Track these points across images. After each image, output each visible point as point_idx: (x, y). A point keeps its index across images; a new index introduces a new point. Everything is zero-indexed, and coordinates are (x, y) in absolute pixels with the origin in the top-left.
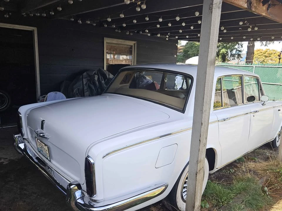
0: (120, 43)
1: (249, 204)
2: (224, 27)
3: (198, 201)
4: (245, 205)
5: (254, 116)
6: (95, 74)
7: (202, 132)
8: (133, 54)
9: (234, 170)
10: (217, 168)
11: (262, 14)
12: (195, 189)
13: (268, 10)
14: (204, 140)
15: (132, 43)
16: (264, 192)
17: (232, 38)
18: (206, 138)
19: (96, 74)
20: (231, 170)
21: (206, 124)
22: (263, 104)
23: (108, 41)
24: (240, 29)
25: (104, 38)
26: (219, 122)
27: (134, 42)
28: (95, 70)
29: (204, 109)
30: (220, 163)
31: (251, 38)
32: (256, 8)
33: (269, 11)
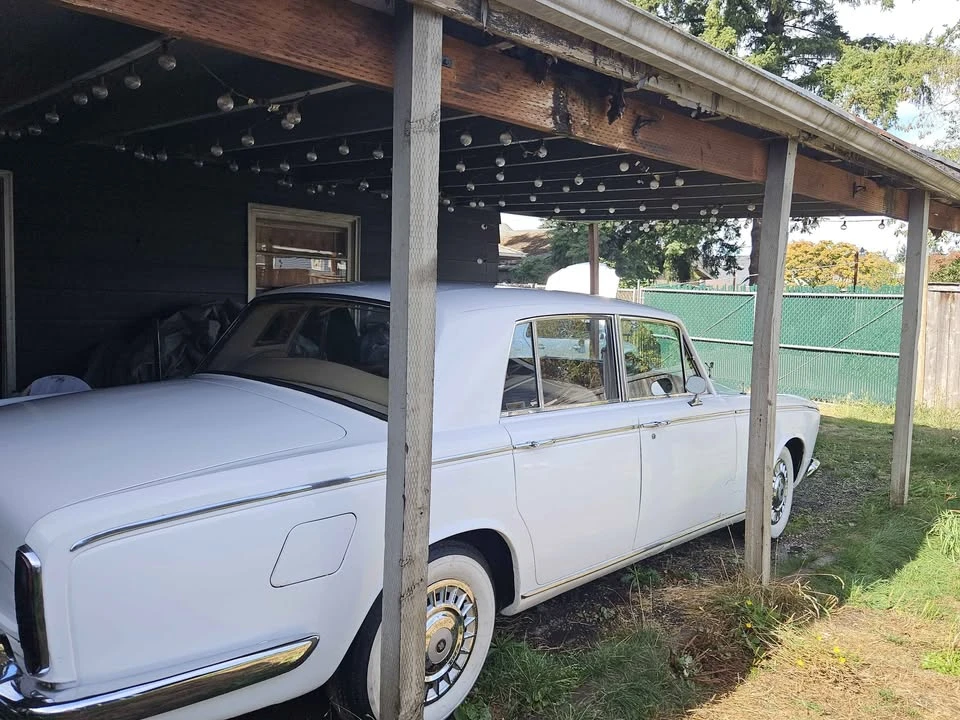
0: (302, 220)
3: (414, 686)
4: (604, 708)
5: (654, 437)
6: (211, 317)
7: (408, 470)
8: (349, 255)
9: (613, 612)
10: (523, 597)
11: (615, 145)
13: (634, 132)
14: (420, 495)
15: (344, 221)
16: (677, 668)
17: (643, 208)
18: (427, 491)
19: (214, 319)
20: (605, 611)
21: (422, 449)
22: (694, 401)
23: (262, 215)
24: (639, 182)
25: (249, 205)
26: (515, 451)
27: (350, 218)
28: (211, 306)
29: (410, 404)
30: (534, 584)
31: (701, 209)
32: (587, 129)
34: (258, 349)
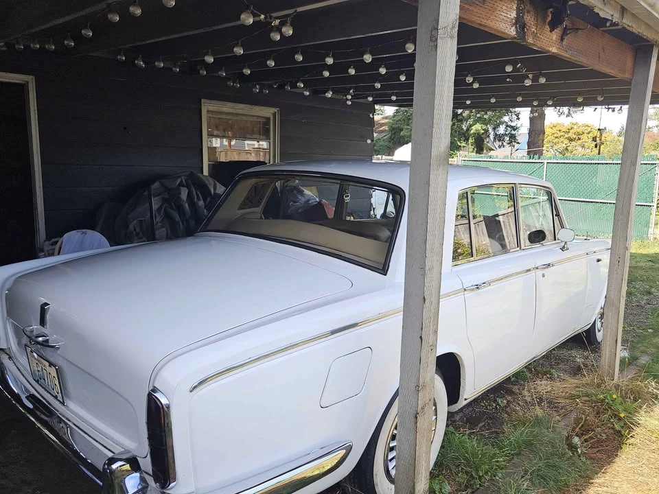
0: (240, 111)
1: (539, 478)
2: (472, 76)
3: (423, 479)
4: (531, 480)
5: (544, 276)
6: (181, 184)
7: (424, 317)
8: (272, 138)
9: (505, 402)
10: (466, 399)
12: (414, 453)
13: (562, 39)
14: (431, 336)
15: (268, 112)
16: (573, 448)
17: (493, 100)
18: (436, 332)
19: (183, 186)
20: (499, 401)
21: (434, 299)
22: (564, 247)
23: (211, 108)
24: (508, 80)
25: (202, 100)
26: (466, 292)
27: (273, 110)
28: (179, 177)
29: (428, 264)
30: (473, 386)
31: (534, 100)
33: (564, 43)
34: (241, 211)
